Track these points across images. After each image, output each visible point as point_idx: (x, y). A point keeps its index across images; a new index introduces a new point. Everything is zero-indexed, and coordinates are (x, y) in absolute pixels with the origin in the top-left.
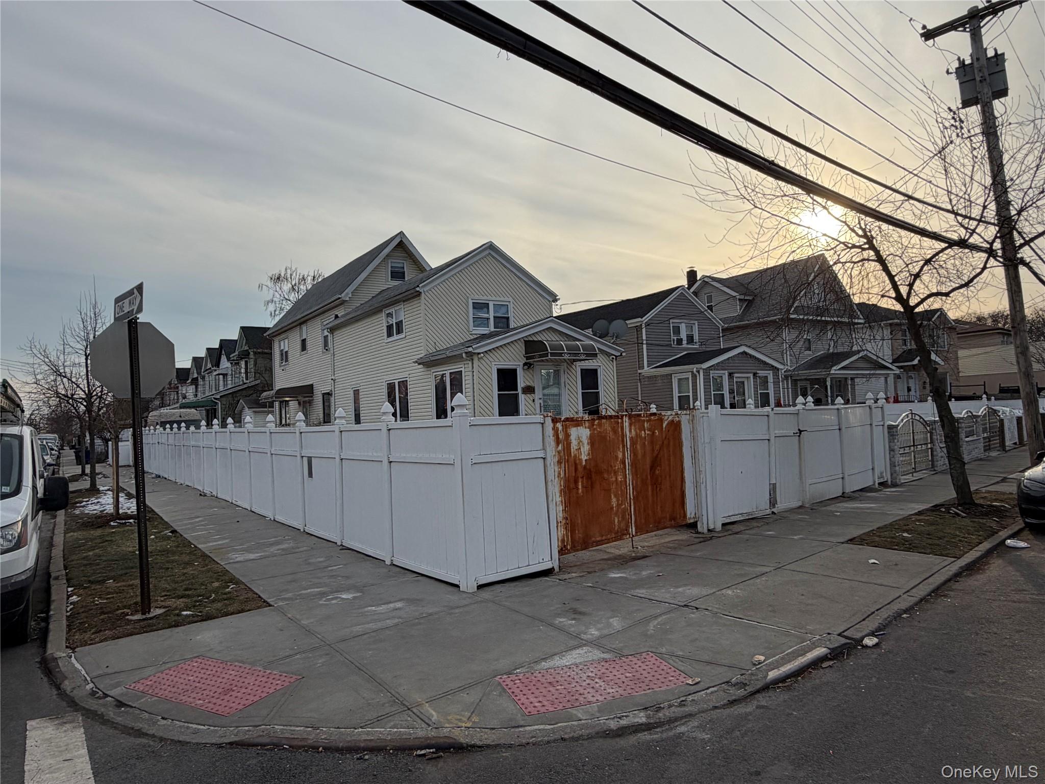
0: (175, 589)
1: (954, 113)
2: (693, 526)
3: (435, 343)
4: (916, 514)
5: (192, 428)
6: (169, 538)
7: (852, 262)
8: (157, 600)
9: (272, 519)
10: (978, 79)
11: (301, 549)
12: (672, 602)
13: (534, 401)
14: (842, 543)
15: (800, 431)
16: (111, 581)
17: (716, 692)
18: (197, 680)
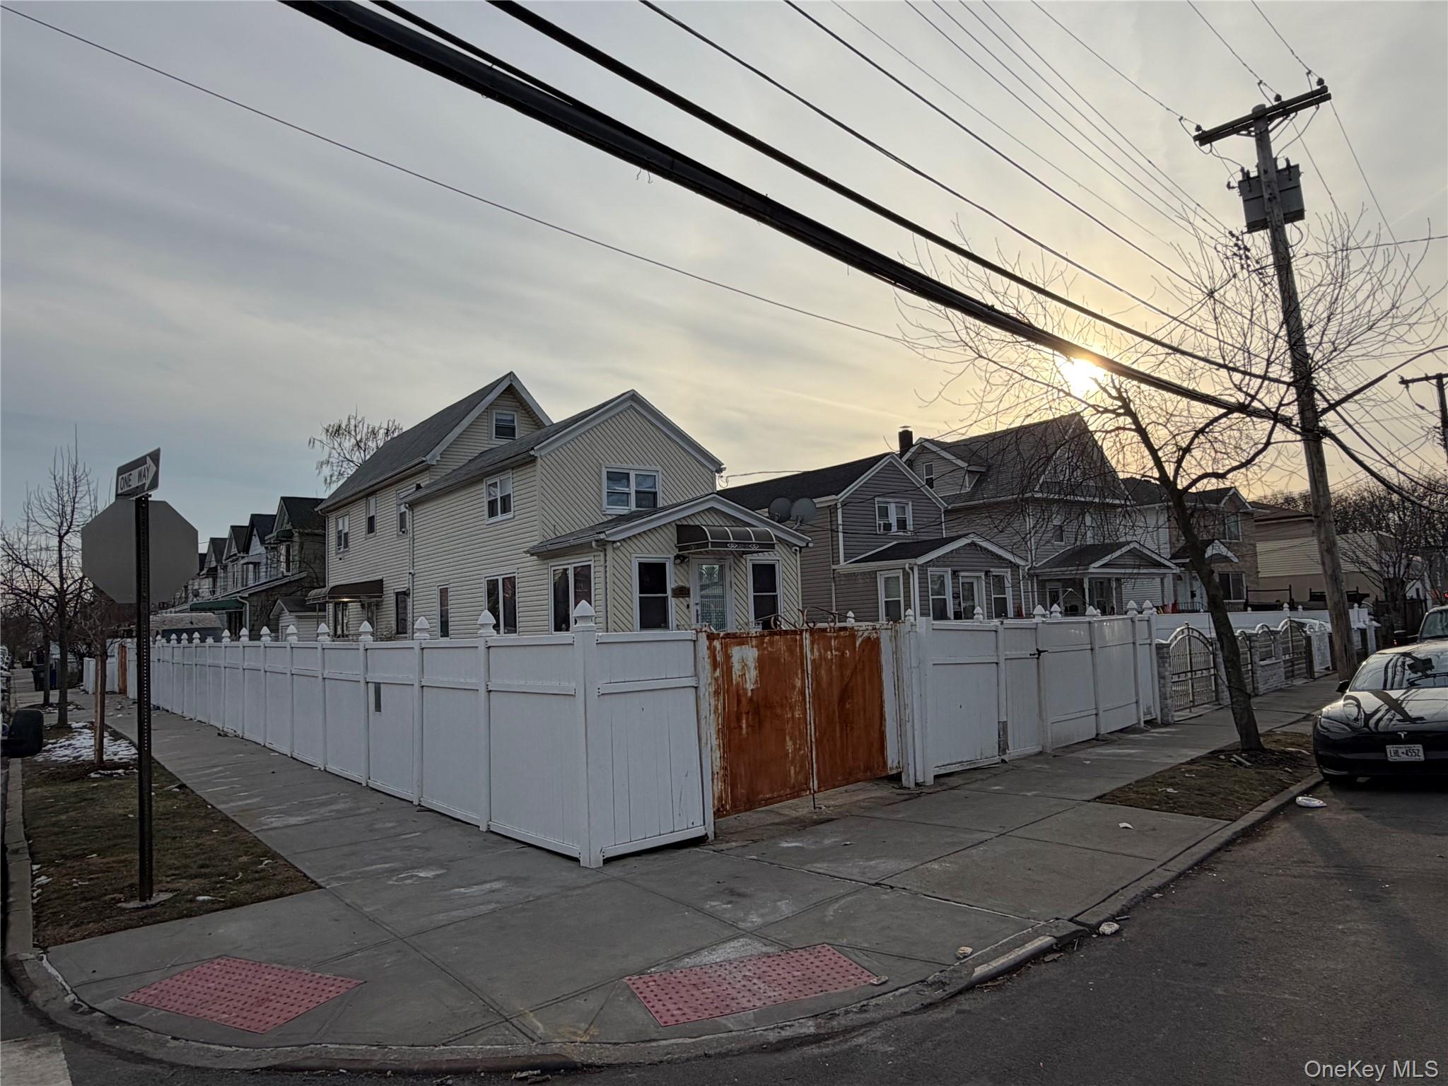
0: (186, 866)
1: (1238, 239)
2: (896, 778)
3: (554, 526)
4: (1188, 763)
5: (210, 640)
6: (175, 795)
7: (1103, 432)
8: (161, 882)
9: (322, 769)
10: (1266, 196)
11: (363, 811)
12: (859, 879)
13: (688, 606)
14: (1089, 801)
15: (1040, 652)
16: (94, 855)
17: (906, 993)
18: (220, 987)
